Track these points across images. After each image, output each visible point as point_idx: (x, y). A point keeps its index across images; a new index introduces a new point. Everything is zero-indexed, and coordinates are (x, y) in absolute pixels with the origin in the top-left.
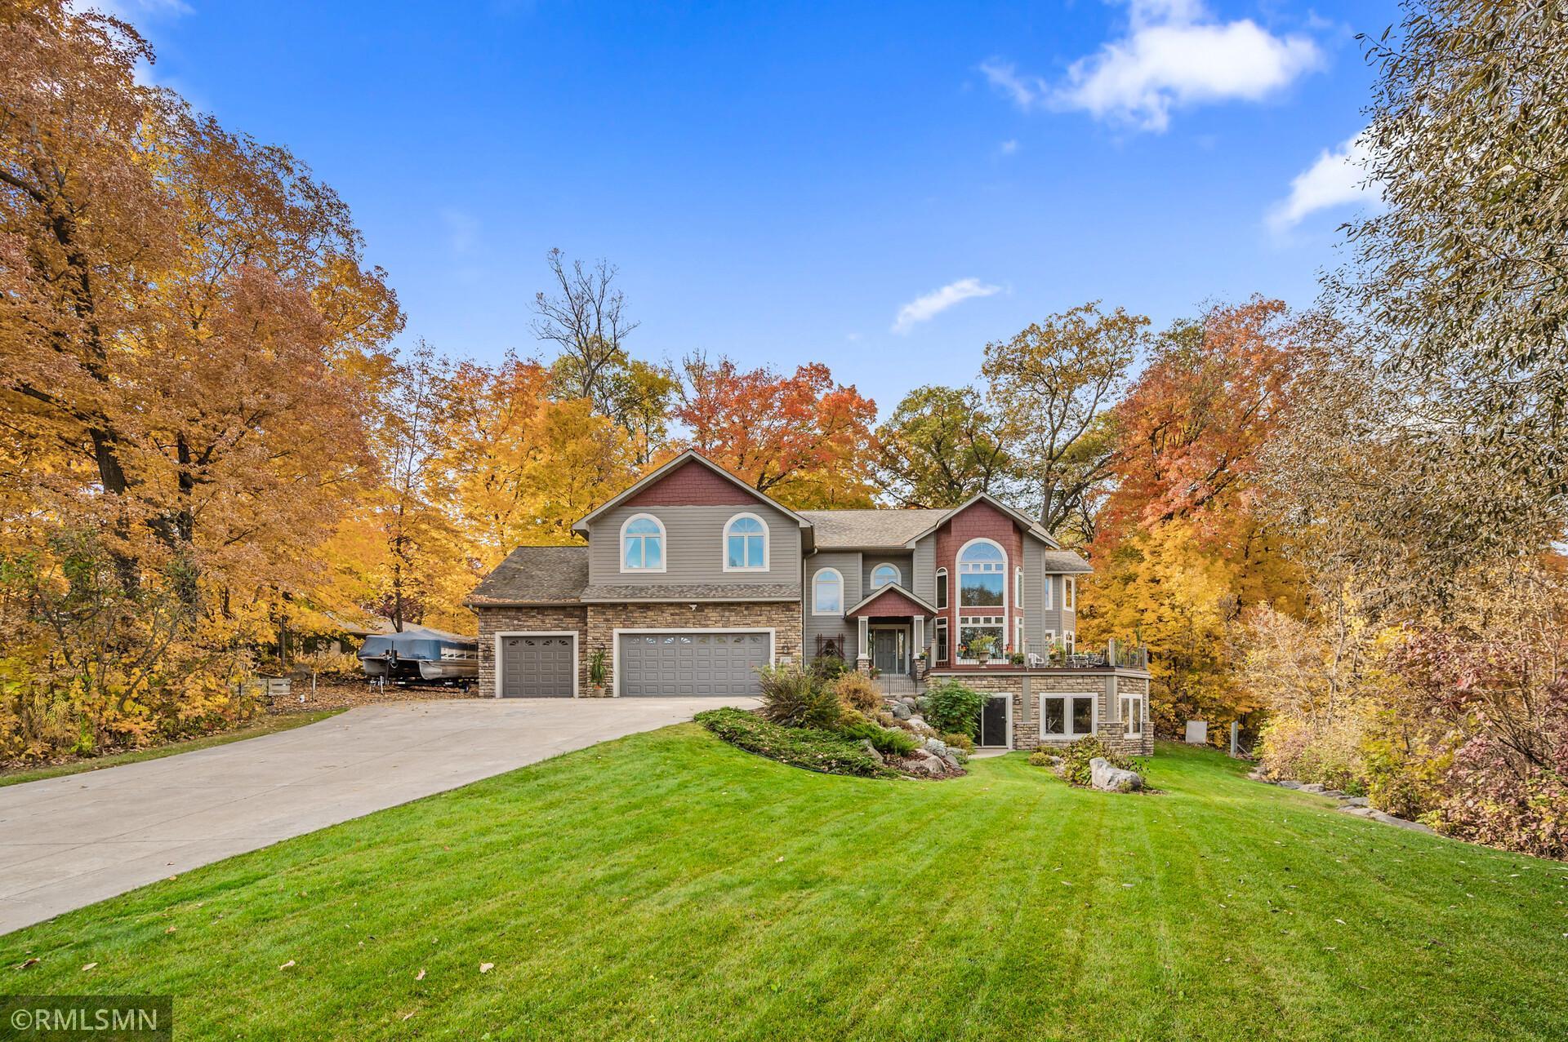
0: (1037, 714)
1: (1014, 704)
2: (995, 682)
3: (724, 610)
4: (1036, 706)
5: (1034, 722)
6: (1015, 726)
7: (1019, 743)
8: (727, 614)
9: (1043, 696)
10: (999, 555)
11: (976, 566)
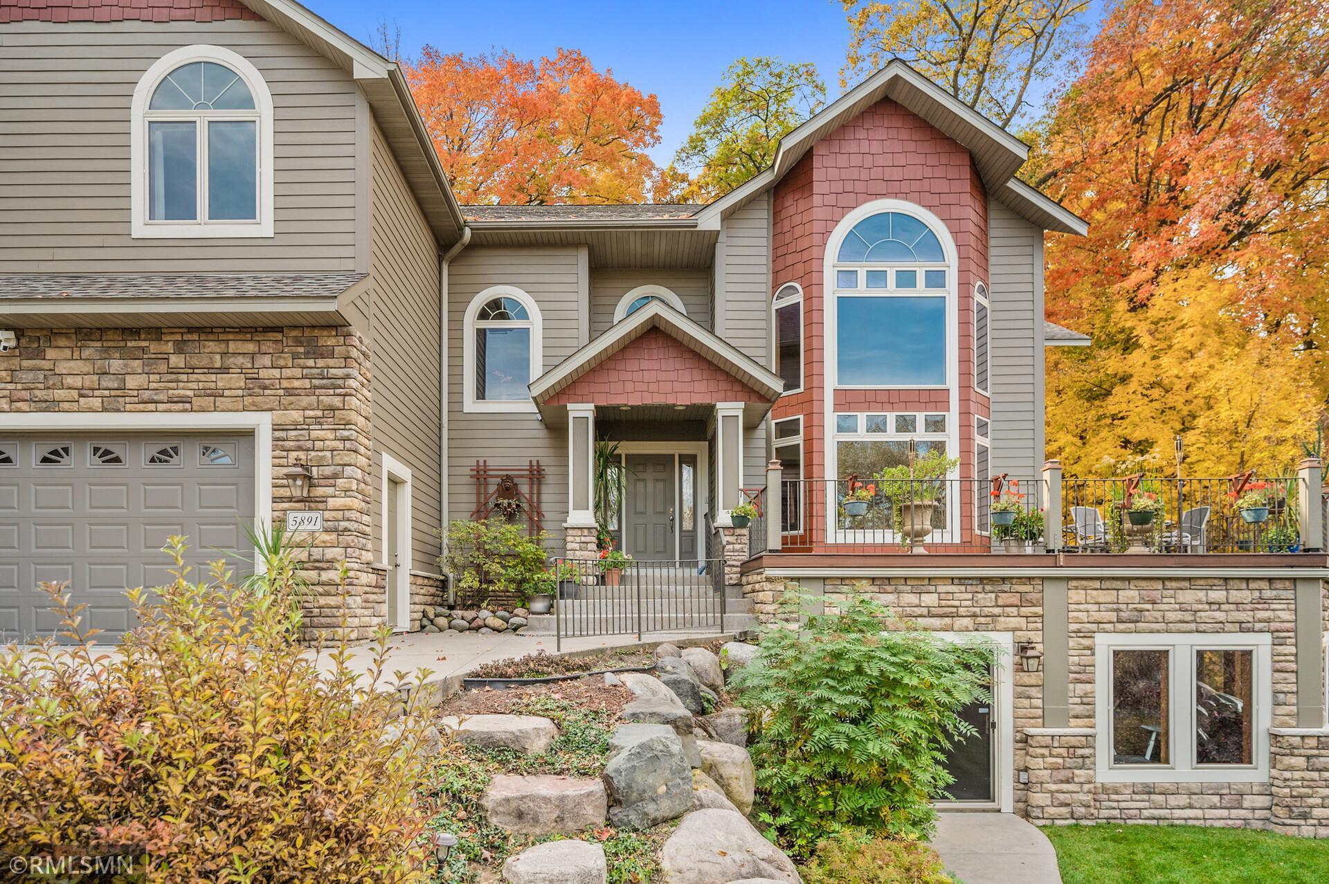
0: (1087, 701)
1: (1019, 668)
2: (961, 596)
3: (106, 353)
4: (1084, 675)
5: (1076, 729)
6: (1024, 741)
7: (1038, 798)
8: (116, 365)
9: (1106, 644)
10: (932, 247)
11: (876, 277)
